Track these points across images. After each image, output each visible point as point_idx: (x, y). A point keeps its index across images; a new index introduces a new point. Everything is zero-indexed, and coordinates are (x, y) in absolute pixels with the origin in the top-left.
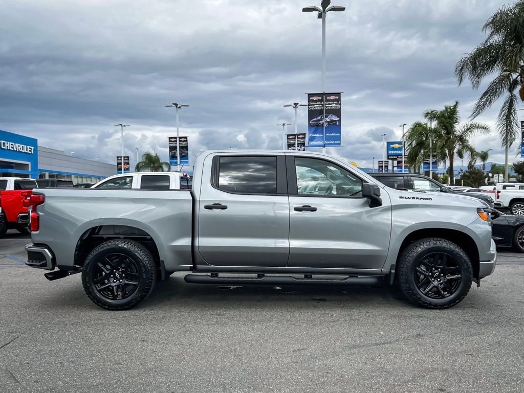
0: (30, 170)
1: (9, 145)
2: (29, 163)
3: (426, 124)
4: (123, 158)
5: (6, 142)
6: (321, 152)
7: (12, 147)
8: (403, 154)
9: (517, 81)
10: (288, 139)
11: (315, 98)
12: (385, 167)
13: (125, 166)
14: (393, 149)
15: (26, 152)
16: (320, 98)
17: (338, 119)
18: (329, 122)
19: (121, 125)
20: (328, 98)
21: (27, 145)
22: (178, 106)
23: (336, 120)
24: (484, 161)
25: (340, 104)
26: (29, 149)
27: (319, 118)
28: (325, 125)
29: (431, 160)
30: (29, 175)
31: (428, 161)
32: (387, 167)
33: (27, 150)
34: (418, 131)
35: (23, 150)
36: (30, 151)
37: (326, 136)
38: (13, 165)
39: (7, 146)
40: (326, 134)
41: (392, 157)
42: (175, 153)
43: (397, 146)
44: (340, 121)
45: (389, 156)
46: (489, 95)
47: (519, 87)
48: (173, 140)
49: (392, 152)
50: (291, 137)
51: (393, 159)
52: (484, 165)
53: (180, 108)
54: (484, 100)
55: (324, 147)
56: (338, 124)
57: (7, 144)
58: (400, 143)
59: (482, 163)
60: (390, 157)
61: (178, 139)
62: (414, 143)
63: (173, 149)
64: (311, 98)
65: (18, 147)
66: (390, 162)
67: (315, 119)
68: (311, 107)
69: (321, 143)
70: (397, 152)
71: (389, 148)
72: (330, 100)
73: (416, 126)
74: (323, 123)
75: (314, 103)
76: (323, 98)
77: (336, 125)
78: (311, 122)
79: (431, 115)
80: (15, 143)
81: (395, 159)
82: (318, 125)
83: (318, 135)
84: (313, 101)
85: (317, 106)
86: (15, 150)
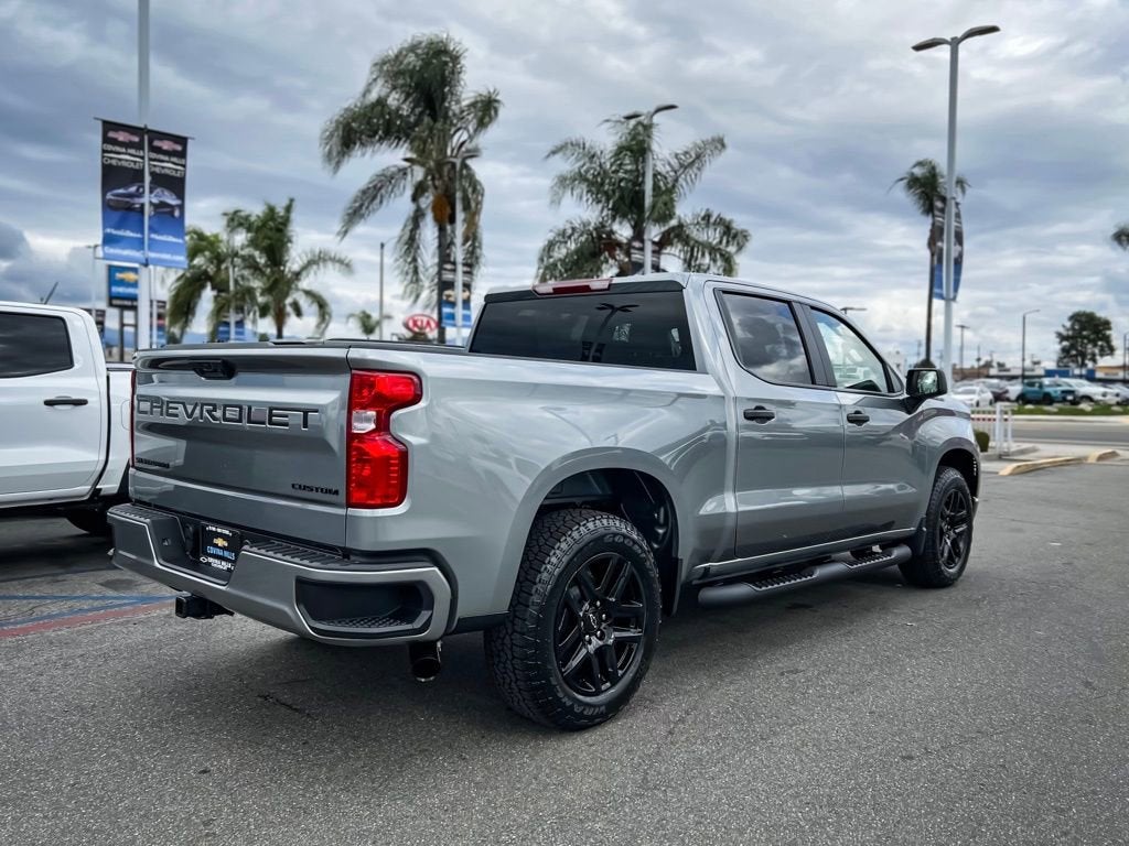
3: (218, 238)
11: (122, 136)
14: (122, 283)
16: (136, 139)
17: (179, 202)
18: (157, 206)
20: (156, 143)
23: (174, 203)
25: (184, 166)
27: (133, 189)
28: (147, 209)
29: (232, 317)
31: (227, 318)
37: (149, 239)
40: (149, 234)
41: (118, 303)
43: (132, 277)
44: (182, 207)
45: (111, 298)
47: (430, 196)
49: (119, 289)
55: (145, 267)
56: (177, 213)
60: (115, 302)
64: (111, 134)
67: (121, 191)
68: (111, 158)
69: (139, 254)
70: (130, 290)
71: (112, 281)
72: (158, 150)
74: (143, 205)
75: (118, 149)
76: (142, 140)
77: (173, 216)
78: (109, 196)
79: (236, 221)
82: (129, 208)
83: (129, 234)
84: (115, 142)
85: (126, 158)
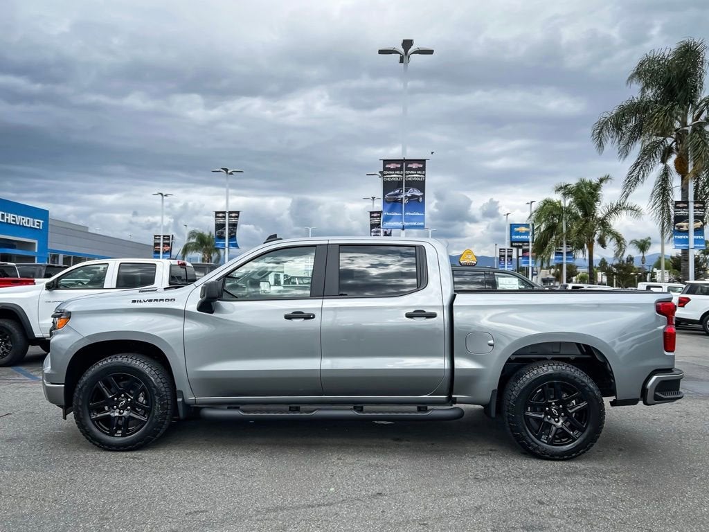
0: (36, 251)
1: (10, 217)
2: (36, 241)
3: (560, 202)
4: (162, 238)
5: (6, 214)
6: (400, 236)
7: (13, 221)
8: (530, 240)
9: (672, 148)
10: (371, 217)
11: (392, 166)
12: (508, 256)
13: (165, 248)
14: (518, 233)
15: (32, 226)
16: (399, 166)
17: (422, 194)
18: (409, 198)
19: (162, 194)
20: (409, 166)
21: (34, 218)
22: (229, 172)
23: (419, 195)
24: (643, 253)
25: (424, 175)
26: (36, 223)
27: (397, 191)
28: (404, 202)
29: (564, 249)
30: (34, 257)
31: (561, 250)
32: (510, 256)
33: (34, 225)
34: (548, 211)
35: (28, 224)
36: (37, 225)
37: (405, 216)
38: (15, 243)
39: (7, 219)
40: (405, 212)
41: (516, 244)
42: (222, 233)
43: (523, 229)
44: (423, 197)
45: (512, 242)
46: (642, 168)
47: (674, 157)
48: (221, 215)
49: (517, 237)
50: (375, 215)
51: (518, 247)
52: (643, 257)
53: (231, 174)
54: (635, 174)
55: (403, 229)
56: (421, 200)
57: (7, 216)
58: (527, 225)
59: (641, 255)
60: (514, 244)
61: (227, 214)
62: (543, 227)
63: (220, 227)
64: (387, 166)
65: (21, 220)
66: (515, 250)
67: (392, 193)
68: (387, 178)
69: (399, 224)
70: (523, 237)
71: (512, 232)
72: (411, 169)
73: (545, 204)
74: (402, 199)
75: (391, 172)
76: (402, 166)
77: (419, 202)
78: (386, 197)
79: (565, 190)
80: (18, 215)
81: (520, 247)
82: (396, 201)
83: (395, 214)
84: (389, 169)
85: (394, 176)
86: (18, 223)
